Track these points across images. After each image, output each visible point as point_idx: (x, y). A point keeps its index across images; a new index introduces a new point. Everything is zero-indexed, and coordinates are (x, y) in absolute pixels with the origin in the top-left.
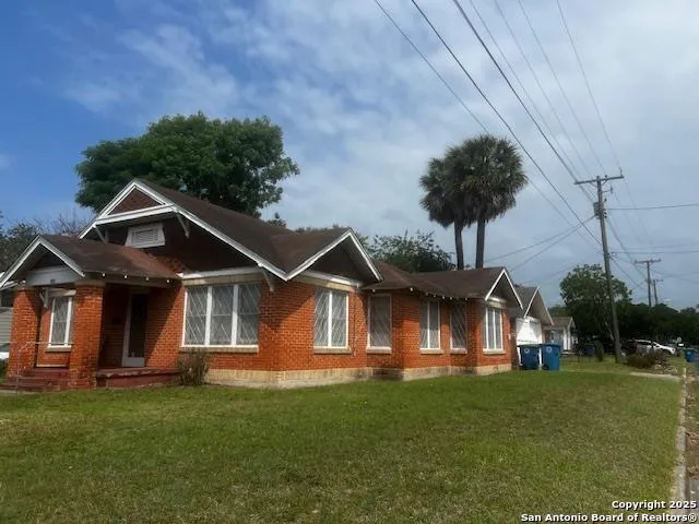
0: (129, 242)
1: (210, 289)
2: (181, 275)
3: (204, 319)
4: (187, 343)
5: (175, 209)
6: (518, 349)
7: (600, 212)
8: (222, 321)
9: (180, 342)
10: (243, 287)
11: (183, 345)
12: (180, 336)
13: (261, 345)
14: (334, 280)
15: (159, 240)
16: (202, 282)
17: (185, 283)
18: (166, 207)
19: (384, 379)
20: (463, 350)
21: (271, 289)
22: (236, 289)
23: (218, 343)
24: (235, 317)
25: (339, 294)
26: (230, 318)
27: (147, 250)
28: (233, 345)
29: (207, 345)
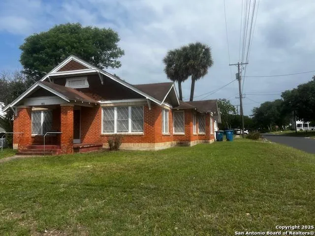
0: (67, 85)
1: (116, 108)
2: (100, 102)
3: (113, 121)
4: (104, 132)
5: (98, 71)
6: (215, 133)
7: (238, 77)
8: (123, 122)
9: (101, 132)
10: (133, 107)
11: (102, 133)
12: (100, 129)
13: (145, 132)
14: (166, 105)
15: (86, 85)
16: (112, 105)
17: (102, 105)
18: (92, 69)
19: (181, 146)
20: (204, 133)
21: (150, 109)
22: (130, 108)
23: (122, 132)
24: (130, 121)
25: (167, 110)
26: (128, 121)
27: (78, 90)
28: (130, 132)
29: (115, 132)
